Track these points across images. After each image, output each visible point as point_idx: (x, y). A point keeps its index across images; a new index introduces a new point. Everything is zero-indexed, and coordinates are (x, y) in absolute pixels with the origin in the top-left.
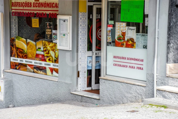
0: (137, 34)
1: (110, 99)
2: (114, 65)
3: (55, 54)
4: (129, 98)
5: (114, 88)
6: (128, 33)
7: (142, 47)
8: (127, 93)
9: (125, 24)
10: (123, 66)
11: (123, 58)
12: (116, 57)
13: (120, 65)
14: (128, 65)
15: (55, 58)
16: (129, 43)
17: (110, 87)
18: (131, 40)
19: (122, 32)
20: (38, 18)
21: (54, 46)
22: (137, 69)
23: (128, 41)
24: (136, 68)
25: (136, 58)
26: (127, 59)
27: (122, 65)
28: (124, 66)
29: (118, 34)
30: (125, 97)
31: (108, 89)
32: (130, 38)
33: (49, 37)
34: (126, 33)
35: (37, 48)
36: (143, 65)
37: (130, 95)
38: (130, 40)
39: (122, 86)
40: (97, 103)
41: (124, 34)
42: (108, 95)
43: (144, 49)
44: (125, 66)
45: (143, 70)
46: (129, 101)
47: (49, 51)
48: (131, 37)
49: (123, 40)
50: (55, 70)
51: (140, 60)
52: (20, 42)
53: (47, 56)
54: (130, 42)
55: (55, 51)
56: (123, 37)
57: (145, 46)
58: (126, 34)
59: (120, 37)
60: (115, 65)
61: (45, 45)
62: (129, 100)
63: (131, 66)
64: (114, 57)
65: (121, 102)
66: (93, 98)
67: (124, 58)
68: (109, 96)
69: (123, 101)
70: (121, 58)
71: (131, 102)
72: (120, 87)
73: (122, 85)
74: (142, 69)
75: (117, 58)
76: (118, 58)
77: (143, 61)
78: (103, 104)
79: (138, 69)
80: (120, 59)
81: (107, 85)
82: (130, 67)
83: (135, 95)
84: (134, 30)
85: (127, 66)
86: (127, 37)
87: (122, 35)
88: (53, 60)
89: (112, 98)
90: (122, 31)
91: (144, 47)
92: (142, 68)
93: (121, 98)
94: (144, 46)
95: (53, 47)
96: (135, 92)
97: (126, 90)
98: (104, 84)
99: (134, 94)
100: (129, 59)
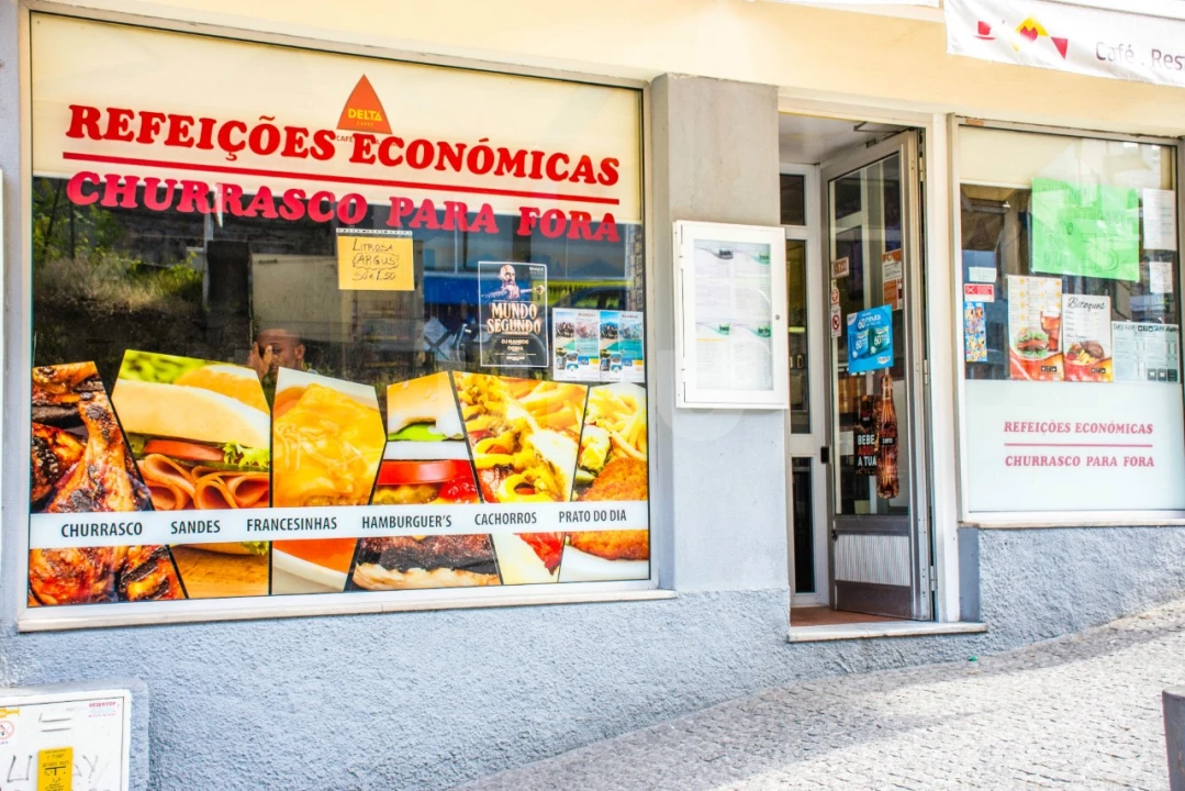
0: (1117, 323)
1: (1048, 614)
2: (1008, 464)
3: (581, 449)
4: (1149, 589)
5: (1067, 559)
6: (1071, 321)
7: (1144, 375)
8: (1139, 565)
9: (1058, 283)
10: (1057, 461)
11: (1055, 427)
12: (1015, 427)
13: (1040, 461)
14: (1083, 453)
15: (585, 469)
16: (1076, 362)
17: (1043, 560)
18: (1087, 351)
19: (1042, 316)
20: (409, 233)
21: (566, 402)
22: (1125, 465)
23: (1073, 353)
24: (1120, 461)
25: (1119, 421)
26: (1077, 431)
27: (1053, 458)
28: (1062, 461)
29: (1024, 325)
30: (1132, 585)
31: (1028, 573)
32: (1083, 340)
33: (516, 349)
34: (1064, 320)
35: (393, 426)
36: (1150, 446)
37: (1152, 575)
38: (1083, 351)
39: (1108, 545)
40: (966, 650)
41: (1052, 325)
42: (1032, 597)
43: (1152, 382)
44: (1070, 461)
45: (1152, 465)
46: (1151, 601)
47: (517, 437)
48: (1088, 339)
49: (1050, 350)
50: (584, 539)
51: (1139, 426)
52: (187, 389)
53: (496, 467)
54: (1084, 360)
55: (576, 428)
56: (1050, 338)
57: (1154, 370)
58: (1065, 326)
59: (1036, 339)
60: (1018, 461)
61: (484, 397)
62: (1151, 595)
63: (1097, 458)
64: (1008, 427)
65: (1112, 613)
66: (939, 635)
67: (1059, 427)
68: (1037, 604)
69: (1122, 604)
70: (1045, 427)
71: (1158, 601)
72: (1102, 550)
73: (1110, 539)
74: (1151, 462)
75: (1026, 429)
76: (1029, 430)
77: (1150, 430)
78: (1003, 647)
79: (1128, 464)
80: (1040, 432)
81: (1025, 553)
82: (1091, 464)
83: (1179, 568)
84: (1098, 310)
85: (1076, 462)
86: (1069, 335)
87: (1045, 330)
88: (559, 485)
89: (1058, 605)
90: (1044, 315)
91: (1152, 374)
92: (1151, 459)
93: (1108, 595)
94: (1150, 370)
95: (562, 407)
96: (1175, 556)
97: (1132, 555)
98: (1006, 550)
99: (1171, 567)
100: (1087, 428)
